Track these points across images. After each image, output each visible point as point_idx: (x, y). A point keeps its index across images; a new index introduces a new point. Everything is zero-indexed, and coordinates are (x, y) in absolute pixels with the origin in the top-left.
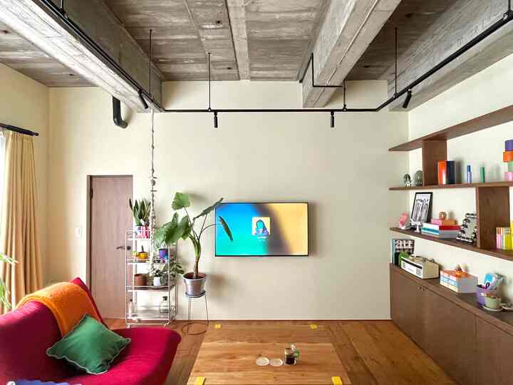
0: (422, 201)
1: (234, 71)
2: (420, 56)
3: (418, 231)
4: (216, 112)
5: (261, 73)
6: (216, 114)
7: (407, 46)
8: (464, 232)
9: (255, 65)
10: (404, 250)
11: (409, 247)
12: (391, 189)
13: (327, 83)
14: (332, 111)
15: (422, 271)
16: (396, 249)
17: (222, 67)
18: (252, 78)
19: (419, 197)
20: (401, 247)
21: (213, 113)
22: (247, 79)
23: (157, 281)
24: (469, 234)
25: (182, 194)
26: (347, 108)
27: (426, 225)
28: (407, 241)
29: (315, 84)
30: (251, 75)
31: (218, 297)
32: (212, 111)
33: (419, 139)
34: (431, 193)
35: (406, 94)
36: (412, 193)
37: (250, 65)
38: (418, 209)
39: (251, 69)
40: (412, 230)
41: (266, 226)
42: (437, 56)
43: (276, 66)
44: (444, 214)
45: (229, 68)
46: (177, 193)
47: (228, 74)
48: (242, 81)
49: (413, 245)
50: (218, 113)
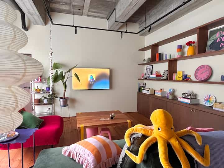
0: (149, 69)
1: (81, 11)
2: (152, 16)
3: (148, 78)
4: (76, 27)
5: (93, 14)
6: (76, 28)
7: (149, 10)
8: (163, 77)
9: (91, 10)
10: (142, 86)
11: (144, 85)
12: (139, 65)
13: (121, 21)
14: (122, 32)
15: (149, 91)
16: (140, 86)
17: (77, 8)
18: (88, 16)
19: (148, 67)
20: (141, 86)
21: (75, 27)
22: (86, 15)
23: (45, 101)
24: (165, 77)
25: (56, 63)
26: (127, 31)
27: (151, 76)
28: (143, 83)
29: (116, 21)
30: (88, 14)
31: (73, 107)
32: (74, 26)
33: (150, 45)
34: (153, 66)
35: (149, 27)
36: (145, 66)
37: (89, 9)
38: (148, 72)
39: (89, 11)
40: (146, 79)
41: (94, 78)
42: (158, 16)
43: (100, 11)
44: (157, 72)
45: (79, 9)
46: (54, 63)
47: (78, 12)
48: (83, 16)
49: (145, 85)
50: (77, 28)
